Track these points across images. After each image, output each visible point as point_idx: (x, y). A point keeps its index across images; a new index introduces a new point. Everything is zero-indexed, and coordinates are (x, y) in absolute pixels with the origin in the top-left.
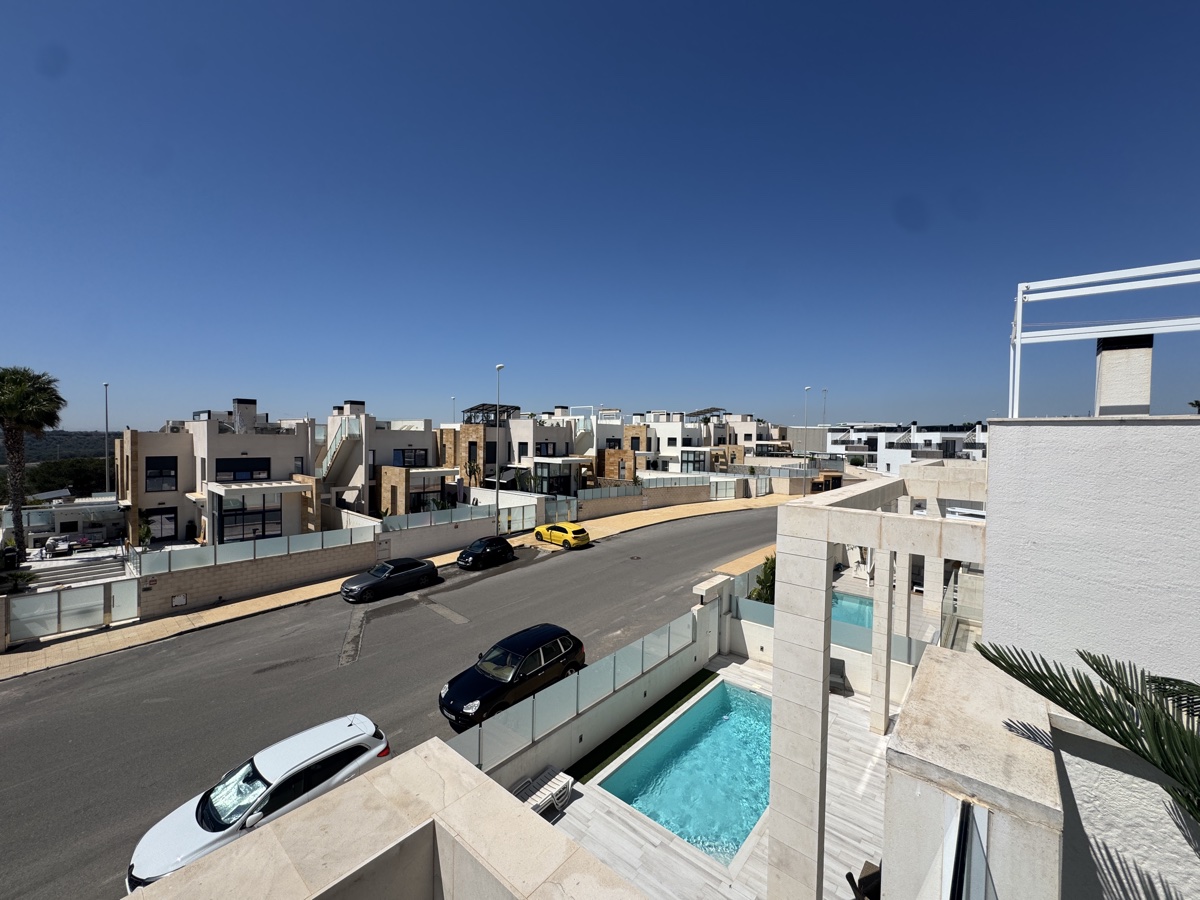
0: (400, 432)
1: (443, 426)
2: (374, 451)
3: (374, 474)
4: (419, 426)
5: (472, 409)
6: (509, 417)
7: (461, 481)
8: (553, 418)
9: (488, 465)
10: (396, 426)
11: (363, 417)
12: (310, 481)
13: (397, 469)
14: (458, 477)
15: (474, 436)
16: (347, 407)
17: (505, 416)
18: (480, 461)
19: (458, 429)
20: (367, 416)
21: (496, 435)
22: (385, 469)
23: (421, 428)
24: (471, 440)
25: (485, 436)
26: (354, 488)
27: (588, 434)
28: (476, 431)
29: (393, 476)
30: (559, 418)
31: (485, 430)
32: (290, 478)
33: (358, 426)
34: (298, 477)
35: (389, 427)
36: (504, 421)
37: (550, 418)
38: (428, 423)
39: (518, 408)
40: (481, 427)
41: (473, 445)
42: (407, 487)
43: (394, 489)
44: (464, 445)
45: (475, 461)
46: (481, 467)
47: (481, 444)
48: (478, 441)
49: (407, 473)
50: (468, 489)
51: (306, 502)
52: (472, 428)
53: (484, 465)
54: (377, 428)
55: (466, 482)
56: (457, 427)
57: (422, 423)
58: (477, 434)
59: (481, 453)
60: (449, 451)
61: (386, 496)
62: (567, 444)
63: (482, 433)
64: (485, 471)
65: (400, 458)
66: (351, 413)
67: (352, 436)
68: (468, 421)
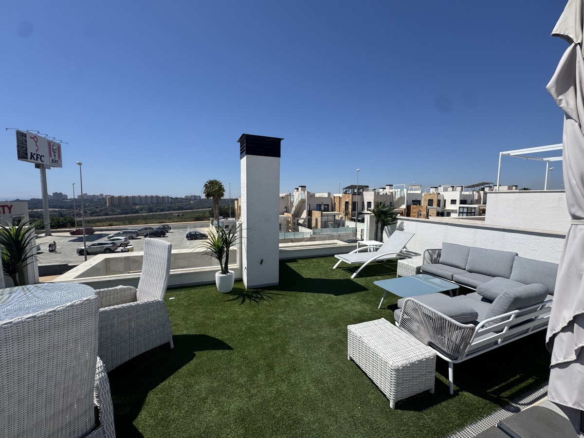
0: (319, 197)
1: (335, 195)
2: (310, 205)
3: (310, 214)
4: (326, 195)
5: (347, 188)
6: (363, 190)
7: (342, 218)
8: (385, 190)
10: (317, 195)
11: (306, 192)
12: (290, 215)
13: (318, 212)
14: (340, 216)
16: (300, 188)
17: (361, 190)
18: (350, 210)
19: (341, 196)
20: (307, 191)
21: (357, 198)
22: (313, 212)
23: (327, 196)
24: (346, 201)
25: (352, 199)
26: (303, 219)
27: (402, 198)
28: (349, 197)
29: (316, 214)
30: (388, 190)
31: (352, 197)
32: (283, 214)
33: (305, 196)
34: (286, 214)
35: (314, 196)
36: (361, 192)
37: (383, 191)
38: (329, 194)
39: (368, 187)
40: (351, 195)
41: (347, 203)
42: (321, 219)
43: (317, 220)
44: (343, 203)
45: (348, 210)
46: (350, 213)
48: (349, 201)
49: (322, 213)
50: (345, 221)
51: (288, 222)
52: (347, 196)
53: (352, 212)
54: (311, 196)
55: (344, 219)
56: (341, 195)
57: (327, 194)
58: (349, 198)
59: (350, 207)
60: (337, 206)
61: (314, 222)
62: (391, 203)
63: (351, 198)
64: (352, 214)
65: (319, 208)
66: (302, 191)
67: (302, 199)
68: (345, 193)
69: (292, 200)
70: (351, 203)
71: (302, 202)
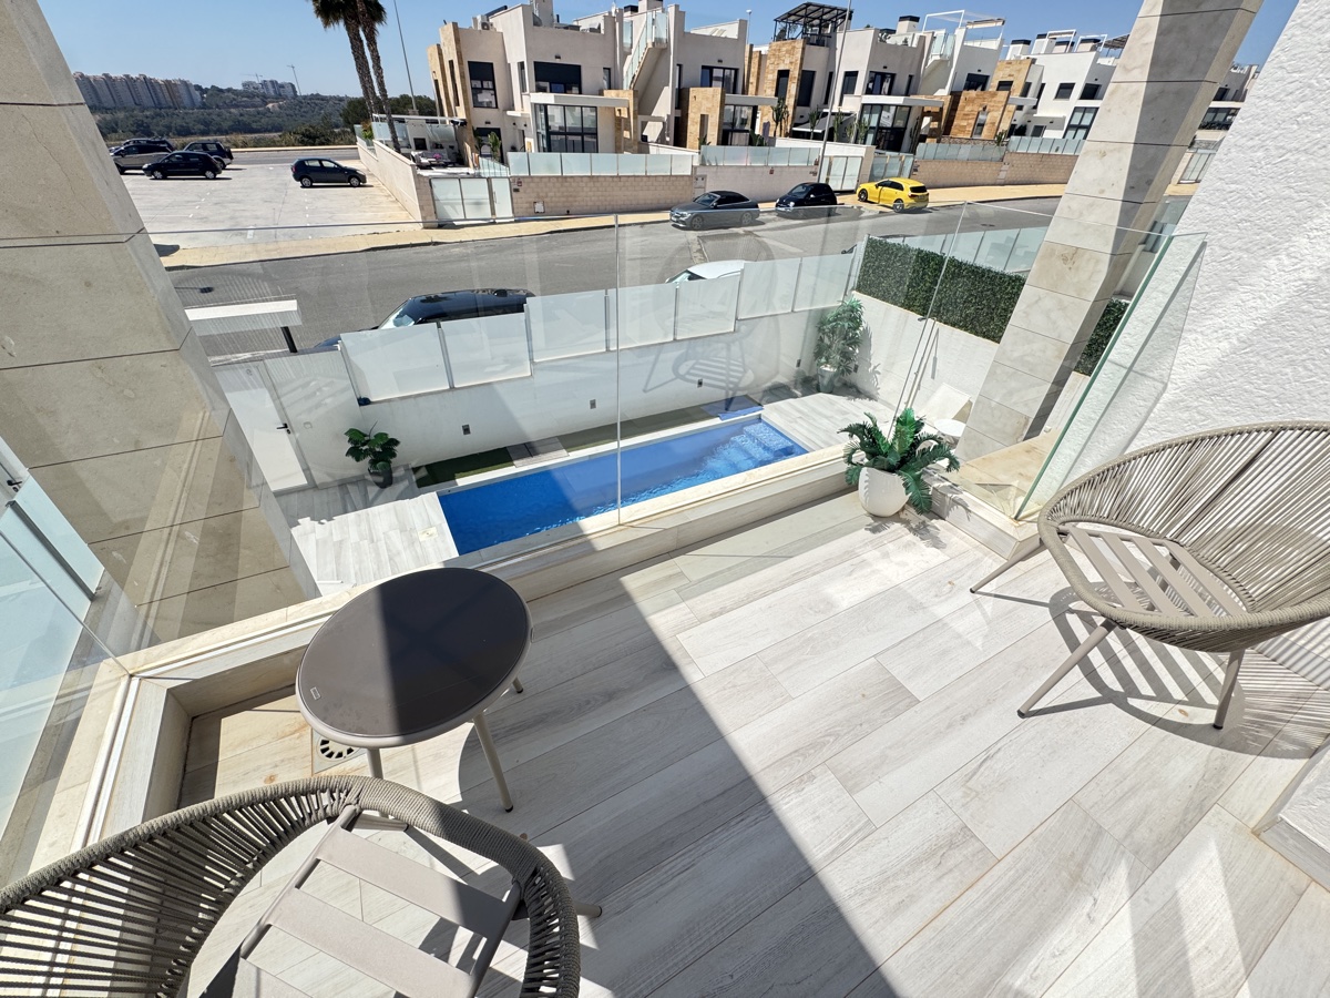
0: (708, 37)
2: (680, 66)
3: (681, 100)
4: (732, 32)
5: (790, 14)
9: (799, 108)
13: (710, 90)
15: (787, 61)
17: (830, 26)
18: (790, 101)
21: (815, 58)
22: (693, 92)
23: (735, 35)
24: (782, 67)
25: (802, 59)
26: (658, 120)
27: (944, 63)
28: (791, 52)
29: (704, 101)
31: (803, 49)
32: (601, 94)
33: (665, 30)
34: (609, 93)
36: (829, 36)
38: (742, 28)
40: (799, 44)
41: (784, 74)
42: (721, 116)
44: (772, 77)
45: (784, 99)
46: (790, 110)
47: (795, 74)
48: (791, 69)
50: (774, 136)
51: (619, 124)
52: (785, 46)
53: (795, 108)
57: (736, 27)
58: (790, 57)
59: (792, 88)
61: (693, 130)
62: (911, 77)
63: (799, 55)
64: (793, 118)
65: (708, 77)
67: (658, 41)
68: (781, 37)
69: (627, 40)
71: (658, 51)
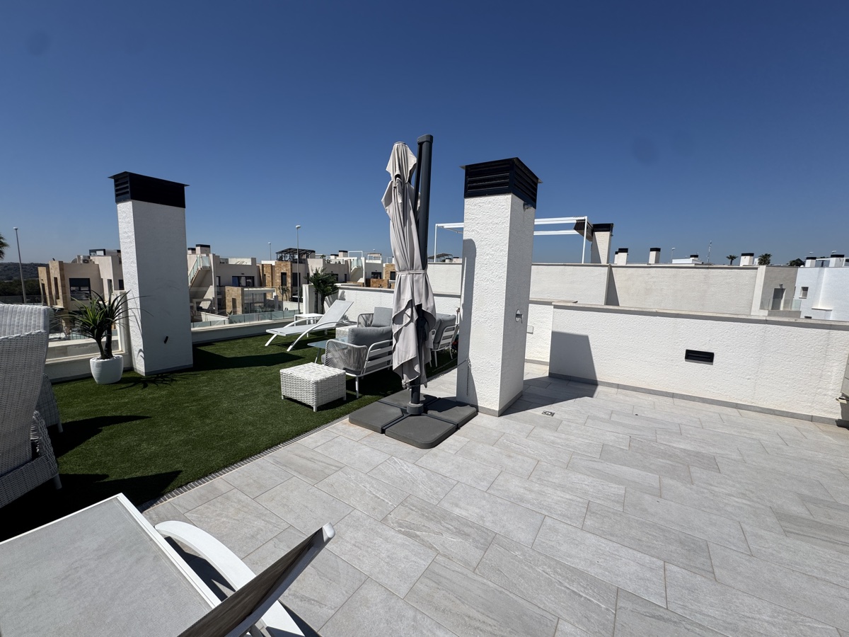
0: (236, 265)
1: (263, 262)
2: (219, 277)
3: (221, 291)
4: (248, 262)
5: (283, 251)
6: (307, 257)
7: (276, 297)
8: (337, 258)
9: (294, 288)
10: (232, 261)
11: (211, 256)
13: (235, 288)
14: (274, 294)
15: (284, 269)
16: (198, 249)
17: (304, 257)
18: (289, 285)
19: (274, 264)
20: (214, 255)
21: (299, 268)
22: (227, 288)
23: (250, 263)
24: (282, 271)
25: (291, 269)
26: (208, 300)
27: (359, 269)
28: (286, 266)
29: (233, 292)
30: (341, 258)
31: (291, 265)
33: (209, 262)
35: (227, 262)
36: (304, 260)
38: (254, 260)
39: (314, 252)
40: (289, 263)
41: (284, 275)
42: (243, 299)
43: (234, 301)
44: (278, 275)
45: (286, 285)
46: (290, 289)
47: (289, 274)
48: (287, 272)
49: (243, 291)
50: (282, 302)
52: (283, 264)
53: (292, 288)
54: (221, 263)
55: (280, 298)
57: (250, 260)
58: (286, 268)
59: (289, 280)
60: (268, 279)
61: (229, 304)
62: (346, 275)
63: (290, 267)
64: (292, 292)
65: (236, 282)
66: (202, 253)
67: (204, 267)
68: (280, 259)
70: (290, 274)
71: (205, 272)
